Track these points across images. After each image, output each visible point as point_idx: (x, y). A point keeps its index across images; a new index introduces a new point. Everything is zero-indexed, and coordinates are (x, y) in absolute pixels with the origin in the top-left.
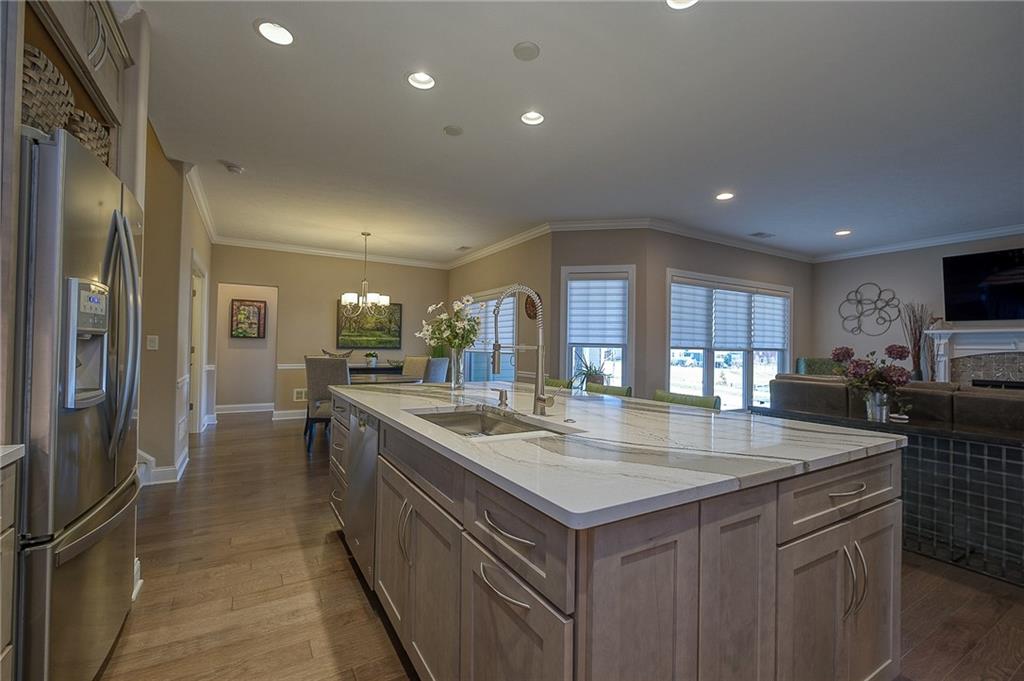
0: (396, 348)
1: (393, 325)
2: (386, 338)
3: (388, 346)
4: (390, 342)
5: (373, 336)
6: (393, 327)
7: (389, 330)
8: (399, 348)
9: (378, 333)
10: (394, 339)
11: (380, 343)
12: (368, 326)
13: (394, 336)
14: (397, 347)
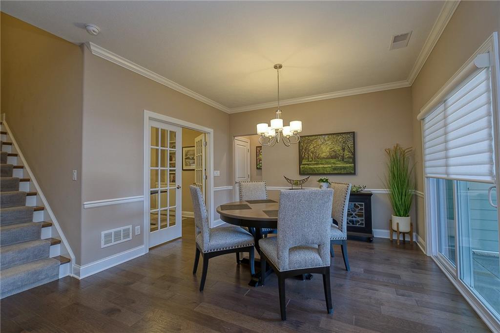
0: (350, 174)
1: (346, 152)
2: (340, 165)
3: (343, 171)
4: (345, 168)
5: (327, 163)
6: (347, 154)
7: (343, 156)
8: (354, 174)
9: (332, 161)
10: (348, 165)
11: (335, 169)
12: (323, 155)
13: (348, 162)
14: (353, 172)
